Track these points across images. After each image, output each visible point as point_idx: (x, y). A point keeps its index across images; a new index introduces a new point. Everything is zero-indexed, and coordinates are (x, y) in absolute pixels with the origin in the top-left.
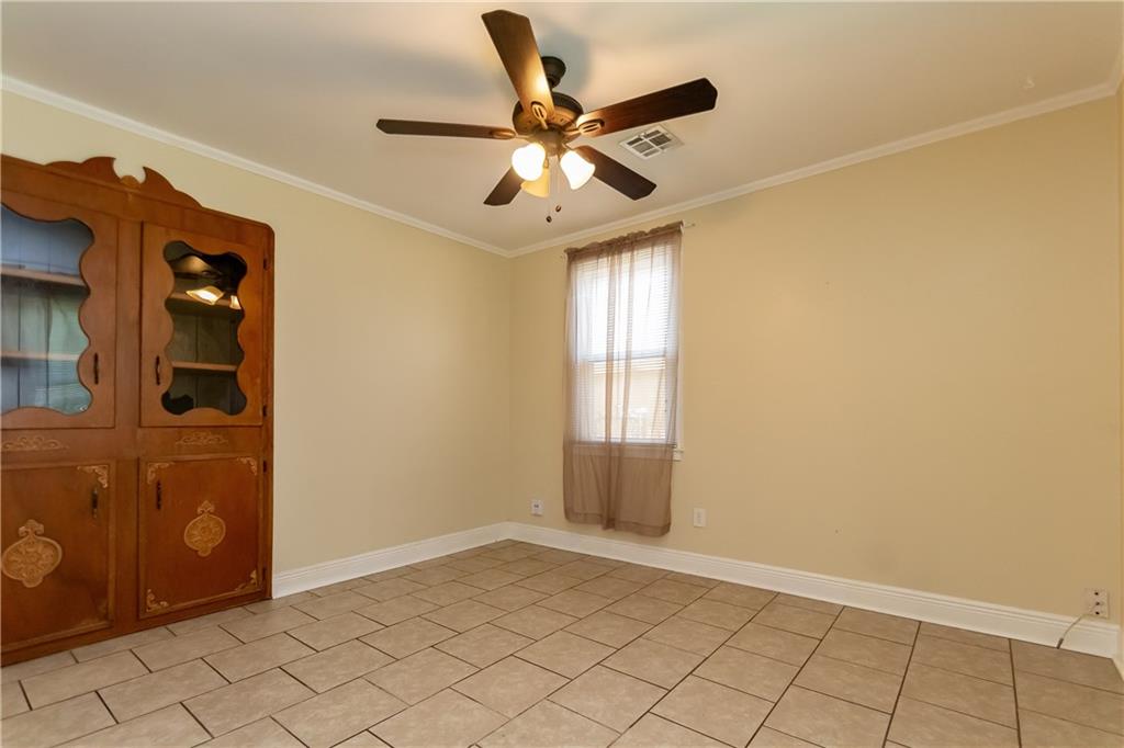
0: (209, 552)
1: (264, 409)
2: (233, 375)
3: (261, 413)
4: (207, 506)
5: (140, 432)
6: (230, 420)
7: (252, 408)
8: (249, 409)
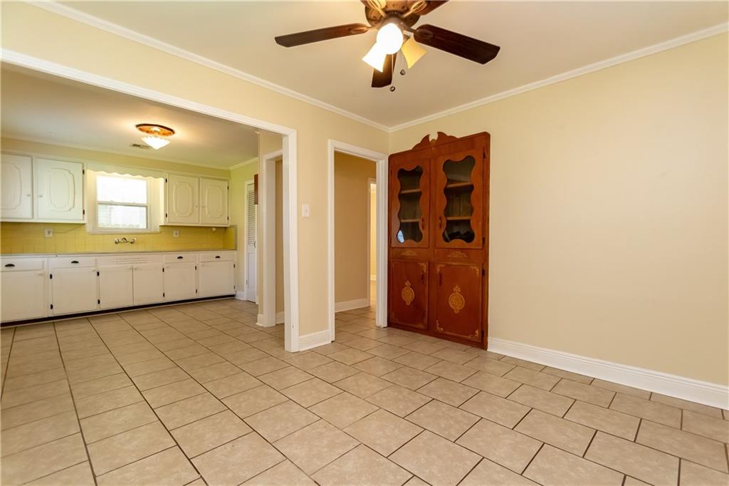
0: (458, 312)
1: (484, 239)
2: (468, 222)
3: (481, 242)
4: (457, 289)
5: (436, 250)
6: (467, 245)
7: (477, 239)
8: (475, 240)
